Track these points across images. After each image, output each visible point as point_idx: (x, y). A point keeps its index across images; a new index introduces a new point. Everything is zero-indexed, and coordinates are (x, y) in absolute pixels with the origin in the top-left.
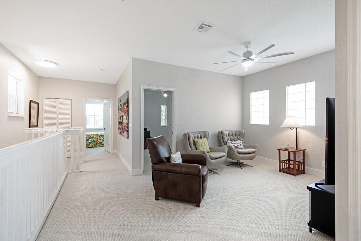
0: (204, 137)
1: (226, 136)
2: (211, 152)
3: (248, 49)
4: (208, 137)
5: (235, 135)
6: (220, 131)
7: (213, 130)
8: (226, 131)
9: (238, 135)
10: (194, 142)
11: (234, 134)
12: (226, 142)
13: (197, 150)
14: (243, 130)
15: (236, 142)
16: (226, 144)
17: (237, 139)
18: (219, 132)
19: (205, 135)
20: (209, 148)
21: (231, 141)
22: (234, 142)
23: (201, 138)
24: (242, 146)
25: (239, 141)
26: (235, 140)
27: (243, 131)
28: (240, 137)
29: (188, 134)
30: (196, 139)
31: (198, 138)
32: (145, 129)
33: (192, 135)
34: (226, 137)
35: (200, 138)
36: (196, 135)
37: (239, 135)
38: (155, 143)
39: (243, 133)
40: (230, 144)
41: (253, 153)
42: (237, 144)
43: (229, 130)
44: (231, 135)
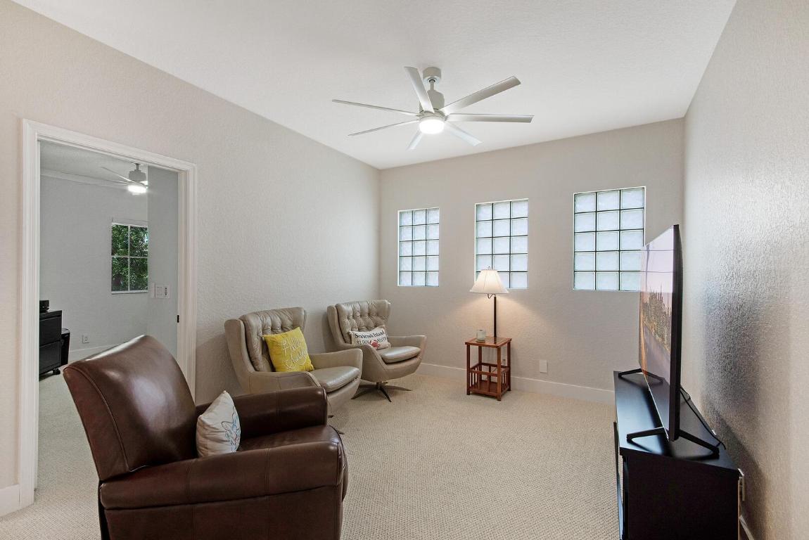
0: (294, 327)
1: (348, 318)
2: (315, 369)
3: (432, 86)
4: (304, 326)
5: (369, 314)
6: (334, 305)
7: (314, 304)
8: (348, 304)
9: (375, 315)
10: (265, 344)
11: (367, 311)
12: (349, 333)
13: (273, 369)
14: (386, 301)
15: (371, 333)
16: (348, 339)
17: (372, 325)
18: (330, 308)
19: (294, 320)
20: (311, 357)
21: (359, 330)
22: (367, 333)
23: (283, 328)
24: (386, 343)
25: (377, 331)
26: (368, 328)
27: (385, 303)
28: (379, 319)
29: (244, 319)
30: (269, 336)
31: (273, 329)
32: (44, 305)
33: (256, 323)
34: (347, 320)
35: (280, 331)
36: (269, 321)
37: (378, 315)
38: (114, 374)
39: (387, 307)
40: (360, 339)
41: (415, 356)
42: (376, 338)
43: (354, 302)
44: (358, 314)
